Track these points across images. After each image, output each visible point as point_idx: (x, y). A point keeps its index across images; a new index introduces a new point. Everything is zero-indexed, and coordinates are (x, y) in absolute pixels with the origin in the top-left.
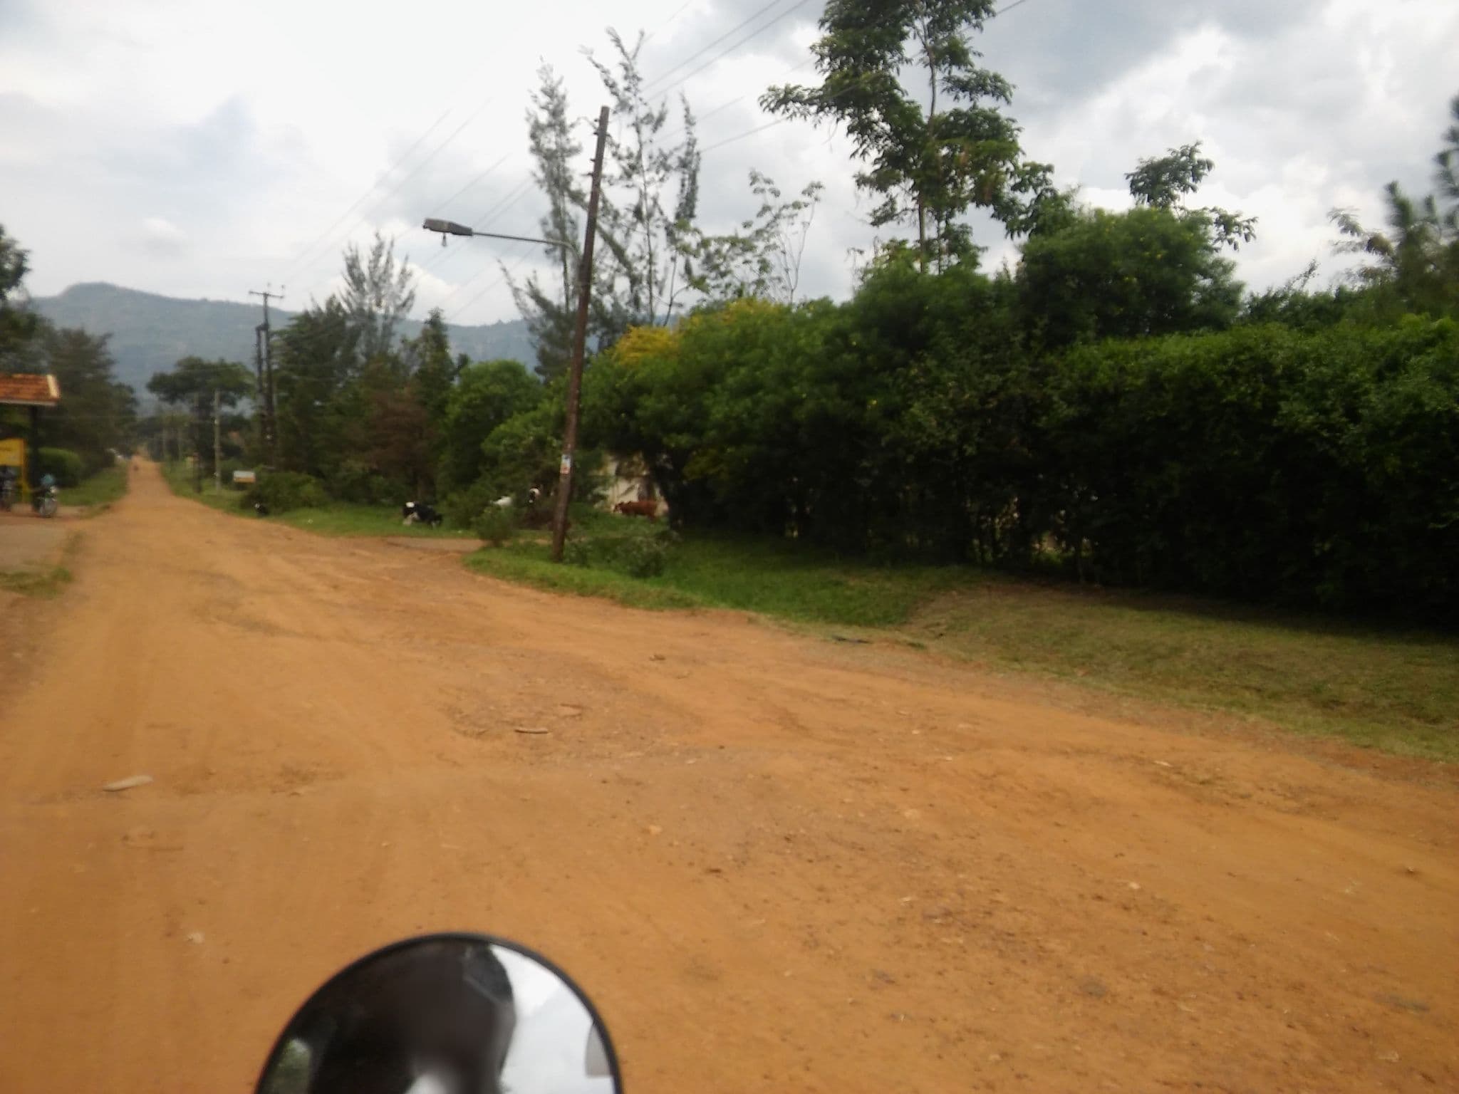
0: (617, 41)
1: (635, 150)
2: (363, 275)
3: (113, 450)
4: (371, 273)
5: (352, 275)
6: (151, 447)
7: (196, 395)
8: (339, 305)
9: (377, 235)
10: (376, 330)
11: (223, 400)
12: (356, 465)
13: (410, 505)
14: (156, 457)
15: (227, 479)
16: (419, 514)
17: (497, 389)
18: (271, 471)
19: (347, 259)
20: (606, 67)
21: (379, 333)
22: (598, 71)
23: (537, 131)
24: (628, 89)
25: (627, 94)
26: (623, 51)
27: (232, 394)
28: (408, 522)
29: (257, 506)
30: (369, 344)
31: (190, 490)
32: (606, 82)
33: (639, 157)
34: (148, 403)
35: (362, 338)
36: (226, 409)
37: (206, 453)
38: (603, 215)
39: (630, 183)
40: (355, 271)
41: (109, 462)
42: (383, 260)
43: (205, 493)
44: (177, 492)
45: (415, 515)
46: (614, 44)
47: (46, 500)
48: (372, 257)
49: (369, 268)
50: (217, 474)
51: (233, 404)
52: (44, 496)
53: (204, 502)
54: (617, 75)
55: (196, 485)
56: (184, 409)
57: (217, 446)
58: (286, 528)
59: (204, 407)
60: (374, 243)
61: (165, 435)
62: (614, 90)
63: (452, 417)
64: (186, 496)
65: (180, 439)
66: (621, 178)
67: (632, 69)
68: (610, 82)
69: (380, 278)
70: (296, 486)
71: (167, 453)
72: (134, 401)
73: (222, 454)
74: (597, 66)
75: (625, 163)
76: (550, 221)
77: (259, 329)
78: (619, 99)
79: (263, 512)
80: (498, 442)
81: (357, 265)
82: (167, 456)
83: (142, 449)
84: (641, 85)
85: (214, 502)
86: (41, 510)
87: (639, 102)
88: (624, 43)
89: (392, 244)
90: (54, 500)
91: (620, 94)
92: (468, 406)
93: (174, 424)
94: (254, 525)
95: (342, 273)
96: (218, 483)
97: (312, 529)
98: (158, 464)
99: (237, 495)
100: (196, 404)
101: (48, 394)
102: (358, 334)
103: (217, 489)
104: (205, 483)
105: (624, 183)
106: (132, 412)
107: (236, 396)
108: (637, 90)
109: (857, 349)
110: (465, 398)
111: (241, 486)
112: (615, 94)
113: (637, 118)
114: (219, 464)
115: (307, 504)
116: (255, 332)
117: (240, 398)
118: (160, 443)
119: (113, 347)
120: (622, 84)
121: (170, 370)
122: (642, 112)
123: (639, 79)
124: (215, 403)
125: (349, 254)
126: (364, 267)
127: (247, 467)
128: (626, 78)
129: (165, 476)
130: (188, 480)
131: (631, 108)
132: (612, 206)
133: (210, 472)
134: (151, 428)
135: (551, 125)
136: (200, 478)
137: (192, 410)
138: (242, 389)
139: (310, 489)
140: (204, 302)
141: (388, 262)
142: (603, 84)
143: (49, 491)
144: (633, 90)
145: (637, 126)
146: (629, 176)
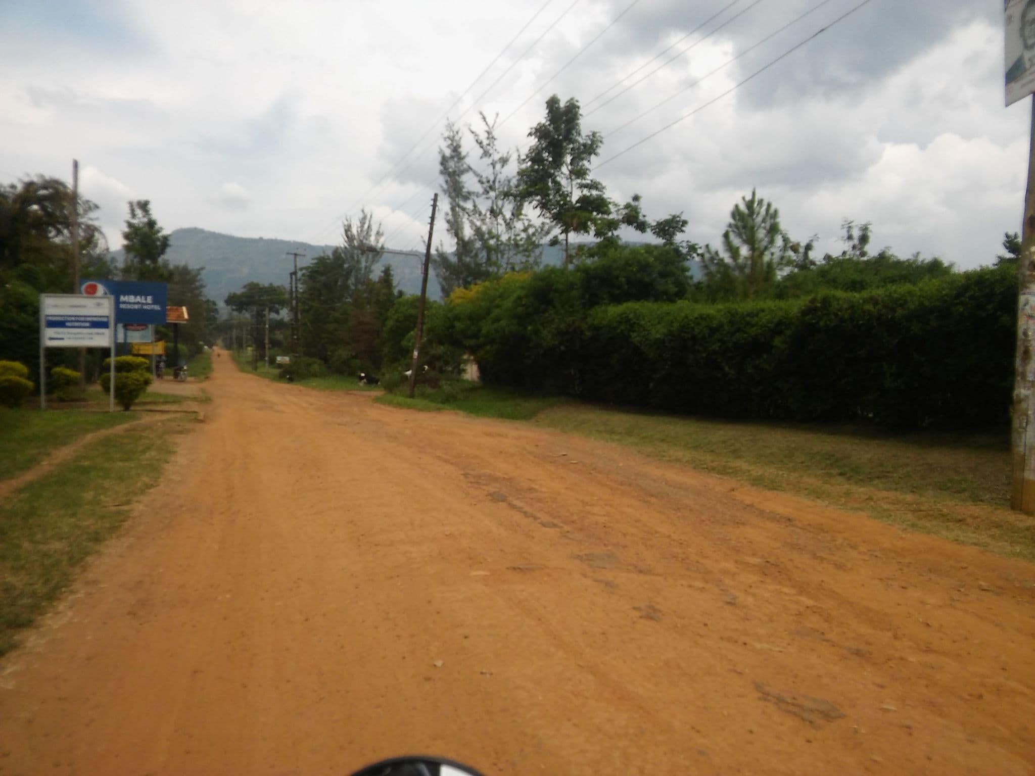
0: (484, 119)
1: (492, 178)
2: (354, 235)
3: (201, 343)
4: (358, 235)
5: (347, 237)
6: (224, 340)
7: (255, 308)
8: (340, 254)
9: (363, 211)
10: (360, 269)
11: (271, 310)
12: (343, 353)
13: (363, 375)
14: (228, 347)
15: (272, 361)
16: (367, 380)
17: (413, 312)
18: (296, 357)
19: (345, 226)
20: (478, 132)
21: (363, 272)
22: (473, 135)
23: (444, 161)
24: (489, 145)
25: (488, 147)
26: (487, 124)
27: (277, 306)
28: (361, 384)
29: (288, 376)
30: (356, 279)
31: (250, 369)
32: (477, 141)
33: (494, 182)
34: (224, 311)
35: (353, 274)
36: (273, 316)
37: (260, 345)
38: (473, 214)
39: (488, 196)
40: (349, 233)
41: (199, 350)
42: (366, 226)
43: (259, 370)
44: (242, 370)
45: (365, 380)
46: (483, 120)
47: (182, 373)
48: (359, 225)
49: (358, 231)
50: (267, 359)
51: (277, 312)
52: (180, 370)
53: (259, 376)
54: (483, 137)
55: (253, 366)
56: (247, 316)
57: (267, 341)
58: (301, 388)
59: (260, 315)
60: (361, 215)
61: (234, 333)
62: (482, 145)
63: (389, 327)
64: (248, 372)
65: (244, 336)
66: (483, 193)
67: (491, 133)
68: (479, 141)
69: (364, 237)
70: (309, 365)
71: (235, 344)
72: (216, 311)
73: (270, 346)
74: (473, 133)
75: (486, 185)
76: (450, 213)
77: (291, 274)
78: (484, 150)
79: (291, 380)
80: (409, 341)
81: (350, 230)
82: (235, 346)
83: (219, 342)
84: (496, 142)
85: (264, 375)
86: (179, 378)
87: (495, 151)
88: (487, 120)
89: (371, 216)
90: (186, 373)
91: (484, 147)
92: (397, 321)
93: (240, 326)
94: (285, 386)
95: (342, 236)
96: (267, 364)
97: (314, 388)
98: (231, 352)
99: (277, 371)
100: (254, 313)
101: (183, 317)
102: (351, 271)
103: (266, 368)
104: (260, 364)
105: (484, 196)
106: (215, 319)
107: (280, 307)
108: (494, 145)
109: (523, 306)
110: (395, 317)
111: (280, 366)
112: (482, 147)
113: (493, 160)
114: (267, 352)
115: (315, 375)
116: (289, 276)
117: (282, 309)
118: (231, 338)
119: (203, 275)
120: (485, 142)
121: (239, 291)
122: (496, 157)
123: (495, 139)
124: (266, 312)
125: (346, 223)
126: (354, 231)
127: (285, 354)
128: (488, 138)
129: (234, 359)
130: (248, 362)
131: (490, 155)
132: (479, 209)
133: (262, 357)
134: (225, 328)
135: (452, 157)
136: (256, 361)
137: (252, 316)
138: (283, 303)
139: (317, 366)
140: (261, 239)
141: (369, 227)
142: (475, 143)
143: (183, 368)
144: (491, 145)
145: (493, 164)
146: (488, 192)
